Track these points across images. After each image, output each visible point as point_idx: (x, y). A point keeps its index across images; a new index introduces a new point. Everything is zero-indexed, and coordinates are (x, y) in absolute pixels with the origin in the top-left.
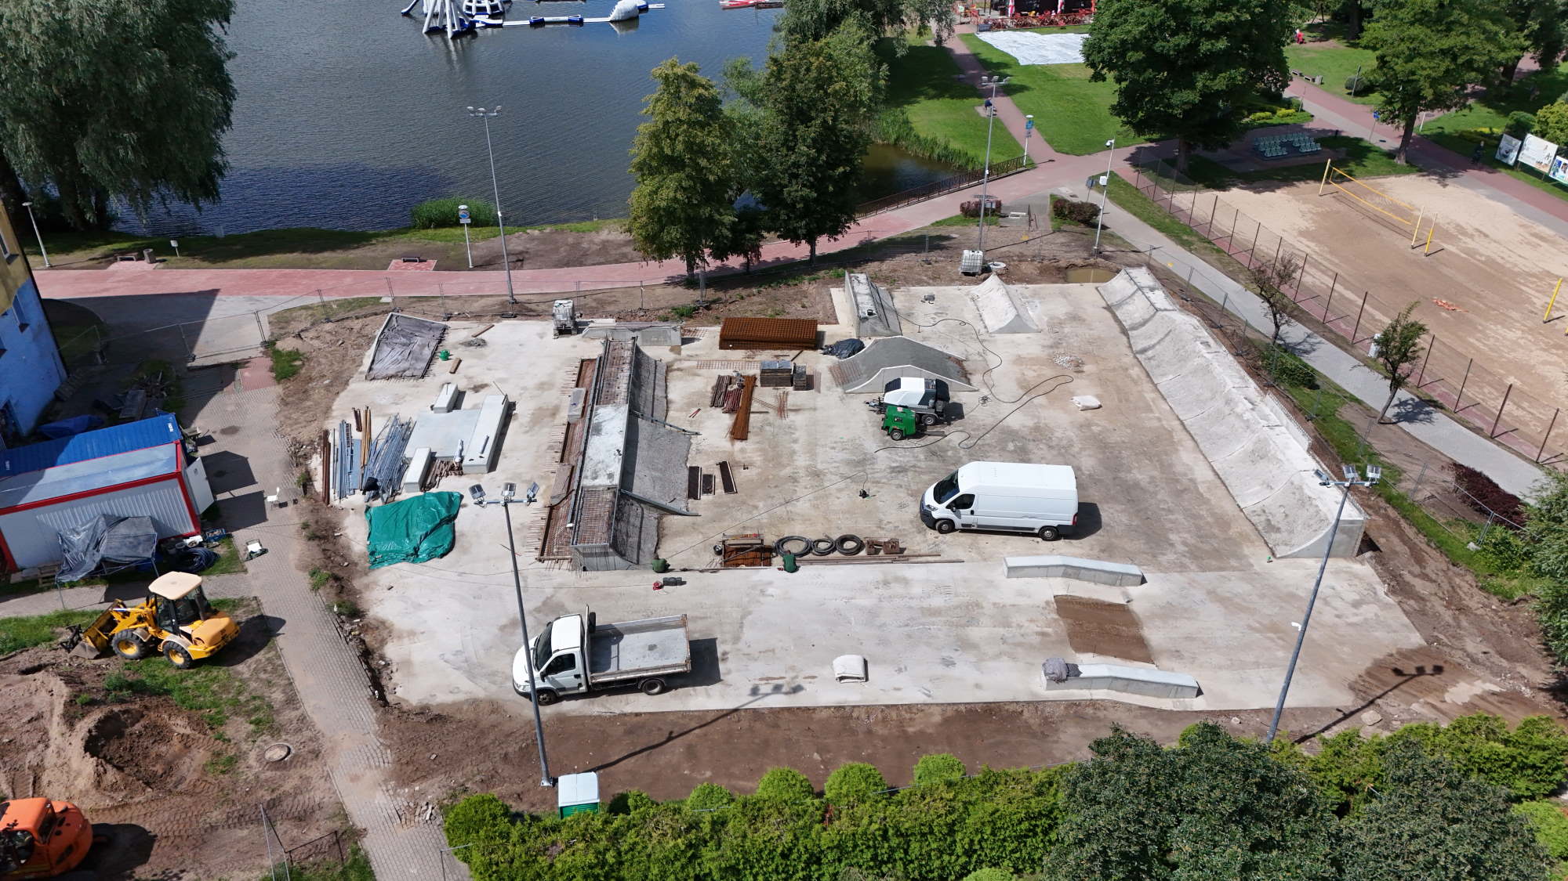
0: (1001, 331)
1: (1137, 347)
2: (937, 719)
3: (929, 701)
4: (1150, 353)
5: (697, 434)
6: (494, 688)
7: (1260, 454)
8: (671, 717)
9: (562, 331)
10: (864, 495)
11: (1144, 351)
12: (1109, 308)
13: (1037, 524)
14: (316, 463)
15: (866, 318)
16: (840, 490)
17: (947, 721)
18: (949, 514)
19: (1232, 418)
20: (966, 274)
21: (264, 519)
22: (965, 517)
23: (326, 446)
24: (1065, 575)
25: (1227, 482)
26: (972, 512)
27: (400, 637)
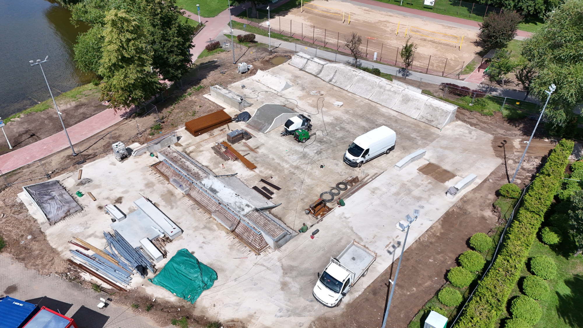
0: (283, 90)
1: (327, 79)
2: (440, 227)
3: (434, 222)
5: (237, 174)
6: (313, 313)
7: (406, 100)
9: (123, 158)
10: (322, 167)
11: (331, 81)
12: (301, 70)
13: (385, 150)
15: (241, 102)
16: (312, 169)
17: (443, 226)
18: (362, 159)
21: (107, 317)
22: (367, 157)
23: (80, 266)
24: (412, 161)
25: (402, 113)
26: (369, 155)
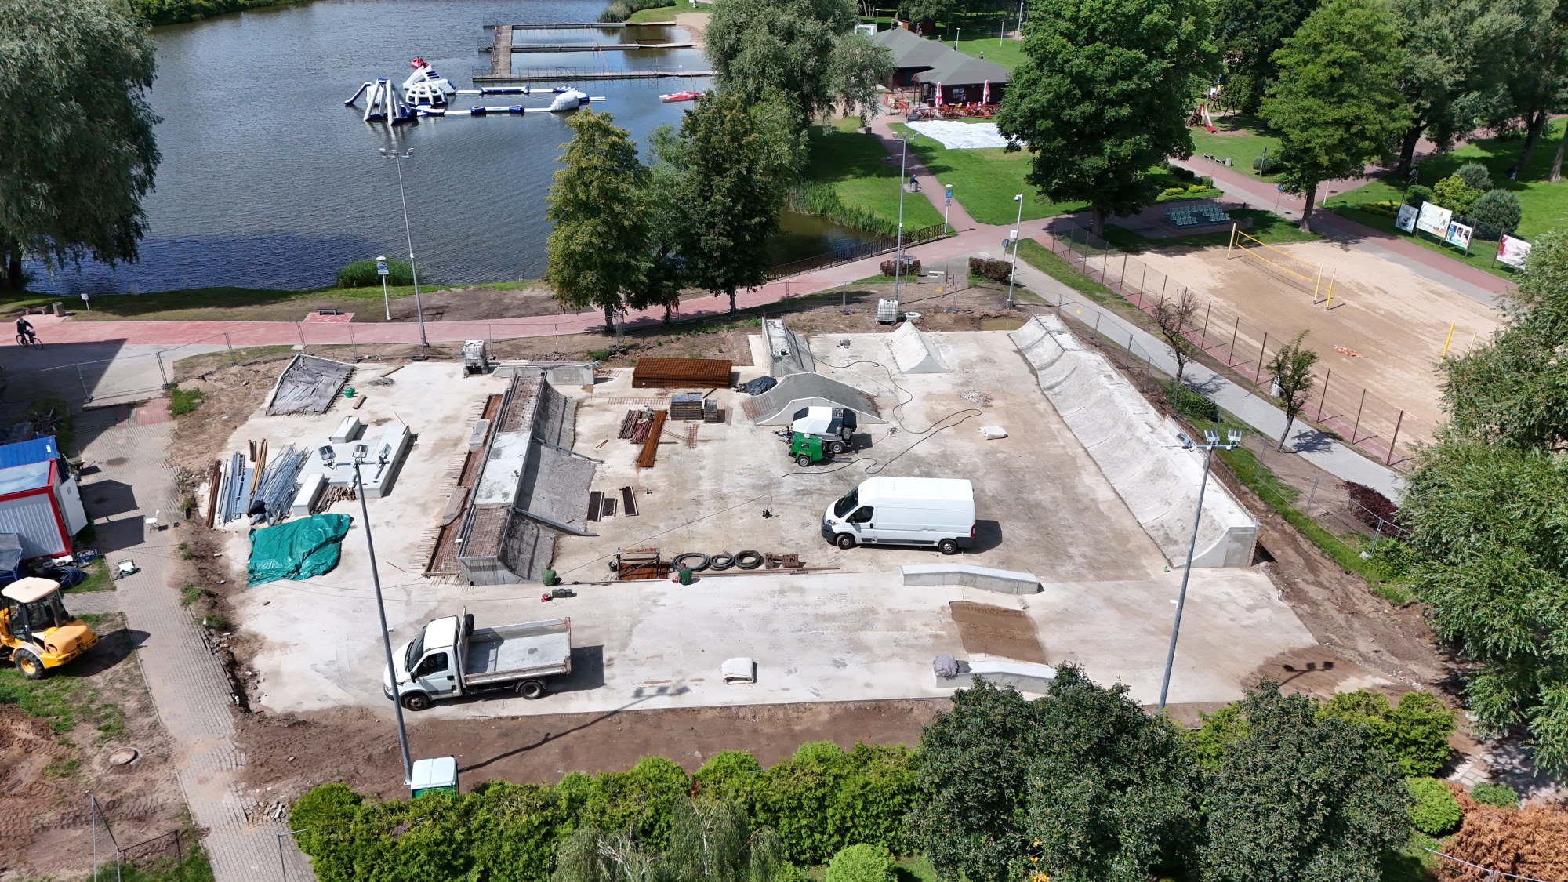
0: (913, 371)
1: (1045, 384)
2: (825, 717)
3: (818, 699)
4: (1057, 389)
5: (602, 462)
6: (365, 695)
7: (1159, 473)
8: (549, 720)
9: (473, 370)
10: (767, 515)
11: (1051, 388)
12: (1019, 352)
13: (936, 537)
14: (204, 491)
15: (780, 358)
16: (743, 511)
17: (835, 719)
18: (849, 528)
19: (1133, 443)
20: (883, 323)
21: (141, 541)
22: (864, 531)
23: (217, 475)
24: (962, 583)
25: (1127, 502)
26: (872, 526)
27: (271, 649)
